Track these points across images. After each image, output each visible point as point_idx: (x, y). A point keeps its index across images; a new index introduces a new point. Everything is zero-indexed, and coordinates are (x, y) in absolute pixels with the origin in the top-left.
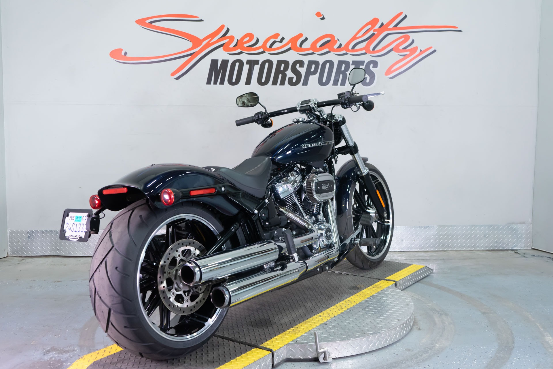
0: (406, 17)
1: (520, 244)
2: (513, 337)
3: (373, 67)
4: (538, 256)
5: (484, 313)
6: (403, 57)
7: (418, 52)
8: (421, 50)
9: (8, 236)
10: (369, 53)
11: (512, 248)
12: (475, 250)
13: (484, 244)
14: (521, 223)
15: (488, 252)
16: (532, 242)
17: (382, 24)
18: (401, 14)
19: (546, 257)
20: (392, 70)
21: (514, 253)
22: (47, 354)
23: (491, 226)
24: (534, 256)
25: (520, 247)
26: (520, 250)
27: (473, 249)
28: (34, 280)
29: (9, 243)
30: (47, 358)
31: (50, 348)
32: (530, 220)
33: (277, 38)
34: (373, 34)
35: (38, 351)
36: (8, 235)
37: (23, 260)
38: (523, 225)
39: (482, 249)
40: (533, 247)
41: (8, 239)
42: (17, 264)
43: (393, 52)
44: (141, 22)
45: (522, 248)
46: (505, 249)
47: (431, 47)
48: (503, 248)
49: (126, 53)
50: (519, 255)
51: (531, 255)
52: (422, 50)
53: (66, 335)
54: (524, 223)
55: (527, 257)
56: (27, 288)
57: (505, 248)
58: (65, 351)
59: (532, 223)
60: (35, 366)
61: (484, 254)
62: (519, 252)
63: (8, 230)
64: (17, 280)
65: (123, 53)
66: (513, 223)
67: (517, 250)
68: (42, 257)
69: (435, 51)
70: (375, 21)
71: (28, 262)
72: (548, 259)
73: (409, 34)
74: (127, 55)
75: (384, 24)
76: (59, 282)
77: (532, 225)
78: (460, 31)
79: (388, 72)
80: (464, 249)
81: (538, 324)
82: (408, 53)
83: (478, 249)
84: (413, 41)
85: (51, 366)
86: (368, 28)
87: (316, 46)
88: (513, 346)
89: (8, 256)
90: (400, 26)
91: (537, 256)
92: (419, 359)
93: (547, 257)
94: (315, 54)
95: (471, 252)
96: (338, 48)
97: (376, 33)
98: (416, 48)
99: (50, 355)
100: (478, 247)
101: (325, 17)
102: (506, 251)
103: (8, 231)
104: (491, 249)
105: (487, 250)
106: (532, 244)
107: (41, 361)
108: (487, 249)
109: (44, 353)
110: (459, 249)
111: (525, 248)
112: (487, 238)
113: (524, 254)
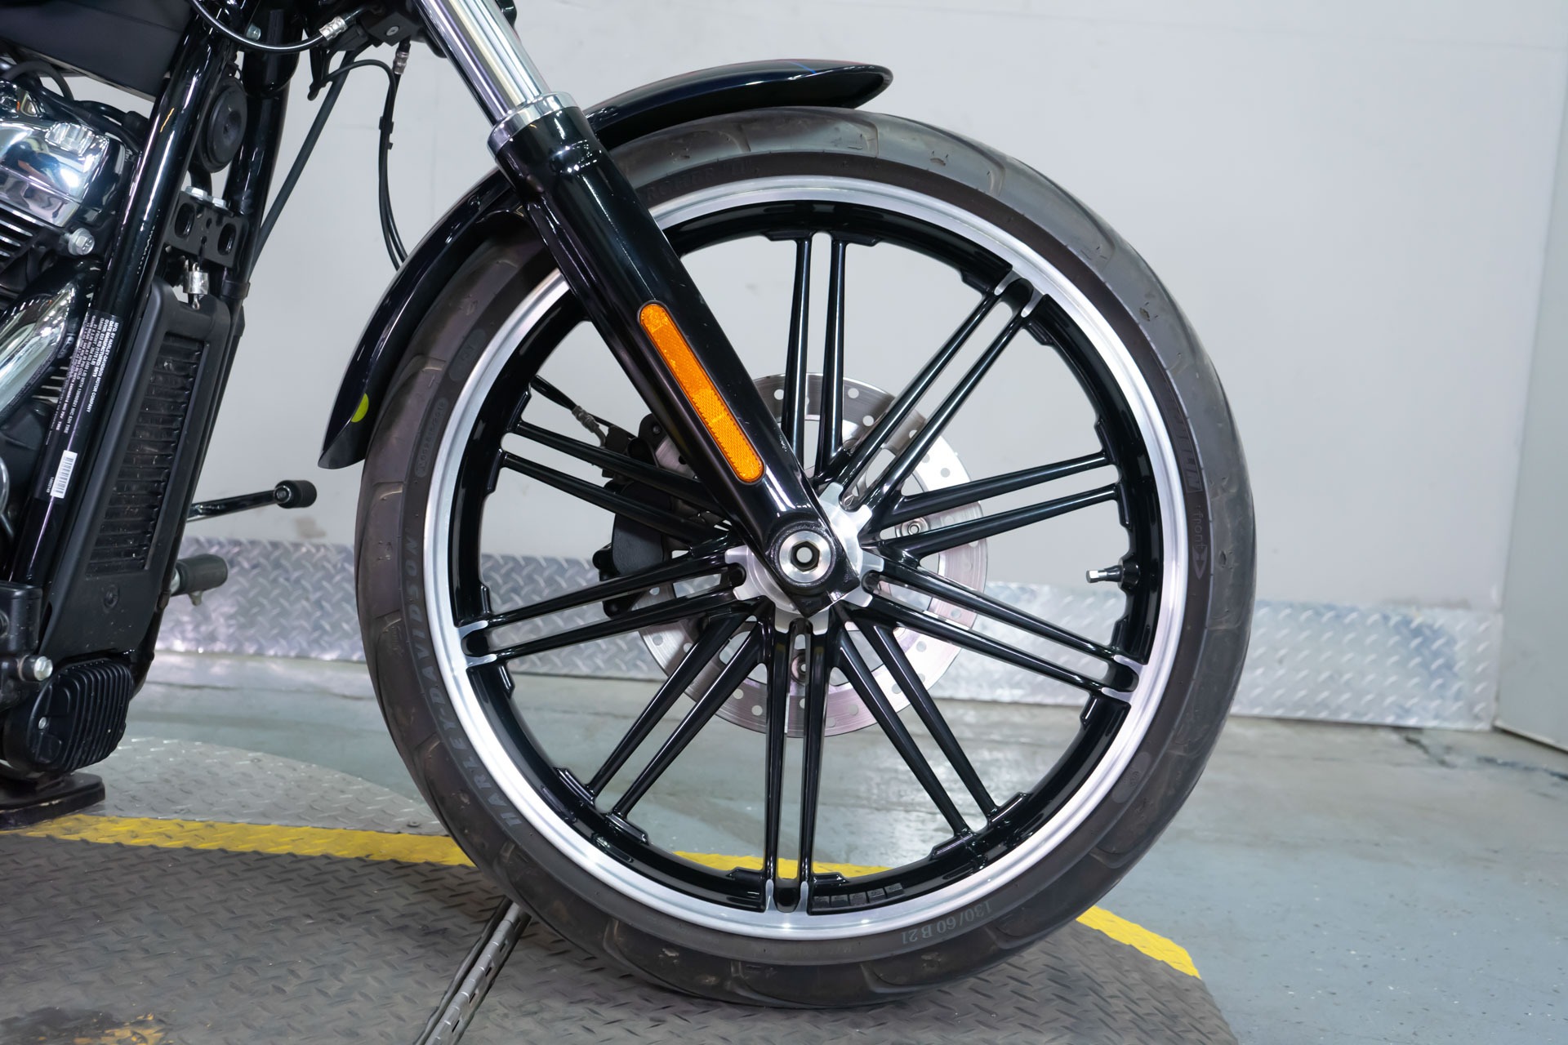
1: (1438, 702)
4: (1513, 765)
11: (1399, 717)
13: (1265, 689)
14: (1448, 605)
15: (1279, 729)
16: (1497, 698)
19: (1546, 770)
21: (1404, 742)
23: (1305, 607)
24: (1490, 761)
25: (1436, 717)
26: (1434, 729)
32: (1495, 594)
38: (1460, 612)
39: (1257, 711)
40: (1500, 724)
45: (1445, 719)
46: (1365, 719)
48: (1355, 714)
50: (1419, 752)
51: (1480, 759)
54: (1464, 605)
55: (1454, 767)
57: (1366, 714)
59: (1502, 609)
62: (1425, 741)
66: (1408, 603)
67: (1418, 730)
72: (1555, 785)
77: (1501, 616)
91: (1505, 764)
93: (1553, 774)
102: (1366, 732)
104: (1300, 714)
106: (1494, 706)
108: (1279, 713)
111: (1461, 725)
112: (1280, 661)
113: (1449, 749)
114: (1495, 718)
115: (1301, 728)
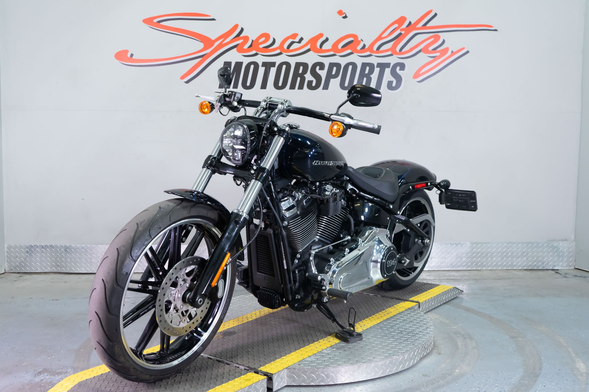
0: (436, 15)
1: (562, 263)
2: (541, 363)
3: (400, 70)
4: (581, 276)
5: (513, 337)
6: (432, 59)
7: (449, 53)
8: (452, 52)
9: (6, 251)
10: (396, 54)
11: (553, 267)
12: (512, 270)
13: (521, 263)
14: (562, 240)
15: (526, 272)
16: (575, 261)
17: (410, 23)
18: (430, 11)
20: (421, 73)
21: (555, 273)
22: (38, 375)
23: (529, 243)
24: (576, 276)
25: (561, 267)
26: (561, 269)
27: (510, 268)
28: (31, 298)
29: (6, 258)
30: (37, 379)
31: (42, 370)
32: (573, 237)
33: (295, 38)
34: (400, 34)
35: (29, 372)
36: (6, 249)
37: (21, 276)
38: (565, 242)
39: (520, 268)
40: (576, 267)
41: (6, 254)
42: (15, 281)
43: (421, 53)
44: (148, 21)
45: (563, 267)
46: (545, 268)
47: (464, 48)
48: (543, 267)
49: (132, 55)
50: (560, 275)
51: (573, 276)
52: (454, 51)
53: (60, 356)
54: (566, 240)
55: (568, 278)
56: (23, 307)
57: (545, 267)
58: (57, 373)
59: (575, 240)
60: (24, 388)
61: (521, 273)
62: (560, 272)
63: (5, 244)
64: (13, 298)
65: (129, 55)
66: (553, 240)
67: (558, 270)
68: (42, 274)
69: (468, 52)
70: (402, 20)
71: (26, 279)
73: (439, 34)
74: (134, 57)
75: (412, 23)
76: (57, 300)
77: (575, 242)
78: (496, 30)
79: (417, 75)
80: (499, 268)
81: (570, 350)
82: (438, 54)
83: (515, 268)
84: (444, 42)
85: (41, 388)
86: (395, 27)
87: (338, 47)
88: (540, 372)
89: (5, 272)
90: (429, 25)
91: (579, 276)
92: (435, 385)
94: (336, 55)
95: (507, 272)
96: (361, 49)
97: (403, 32)
98: (447, 49)
99: (42, 377)
100: (515, 266)
101: (347, 15)
102: (546, 271)
103: (6, 246)
104: (530, 268)
105: (525, 270)
106: (575, 263)
107: (31, 383)
108: (525, 268)
109: (35, 374)
110: (494, 268)
111: (567, 268)
112: (525, 256)
113: (566, 274)
114: (575, 266)
115: (531, 271)
